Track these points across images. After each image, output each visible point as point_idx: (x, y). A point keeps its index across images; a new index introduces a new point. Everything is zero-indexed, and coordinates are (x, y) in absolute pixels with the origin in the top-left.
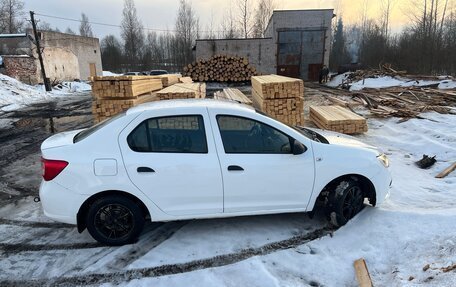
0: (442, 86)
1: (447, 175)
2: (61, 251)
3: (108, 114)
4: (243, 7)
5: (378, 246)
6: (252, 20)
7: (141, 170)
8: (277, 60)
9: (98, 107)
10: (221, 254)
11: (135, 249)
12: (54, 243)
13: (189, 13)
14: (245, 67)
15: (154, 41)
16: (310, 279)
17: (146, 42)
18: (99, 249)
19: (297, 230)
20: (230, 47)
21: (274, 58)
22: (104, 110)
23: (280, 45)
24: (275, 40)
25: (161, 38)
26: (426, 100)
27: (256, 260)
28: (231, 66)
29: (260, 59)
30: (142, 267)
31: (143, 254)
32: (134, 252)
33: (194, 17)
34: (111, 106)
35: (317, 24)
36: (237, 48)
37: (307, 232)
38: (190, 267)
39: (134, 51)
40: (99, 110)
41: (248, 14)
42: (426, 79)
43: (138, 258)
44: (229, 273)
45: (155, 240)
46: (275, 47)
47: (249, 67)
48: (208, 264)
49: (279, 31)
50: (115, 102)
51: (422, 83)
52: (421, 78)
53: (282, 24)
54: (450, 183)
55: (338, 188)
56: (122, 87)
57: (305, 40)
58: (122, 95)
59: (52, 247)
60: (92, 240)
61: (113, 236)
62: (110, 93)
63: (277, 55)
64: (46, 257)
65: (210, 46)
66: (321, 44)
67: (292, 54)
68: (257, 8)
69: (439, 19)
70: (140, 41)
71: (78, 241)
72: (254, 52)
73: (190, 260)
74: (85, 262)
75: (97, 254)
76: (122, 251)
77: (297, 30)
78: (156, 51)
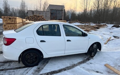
0: (91, 25)
1: (106, 43)
2: (12, 70)
3: (8, 28)
4: (40, 3)
5: (109, 60)
6: (42, 7)
7: (42, 41)
8: (51, 17)
9: (5, 26)
10: (67, 66)
11: (39, 67)
12: (8, 68)
13: (24, 3)
14: (43, 18)
15: (14, 10)
16: (96, 71)
17: (11, 10)
18: (26, 68)
19: (83, 58)
20: (38, 13)
21: (50, 17)
22: (7, 27)
23: (51, 14)
24: (50, 12)
25: (16, 9)
26: (90, 28)
27: (78, 67)
28: (39, 18)
29: (46, 17)
30: (45, 72)
31: (43, 68)
32: (39, 68)
33: (26, 5)
34: (9, 26)
35: (60, 9)
36: (40, 13)
37: (86, 58)
38: (60, 71)
39: (7, 12)
40: (5, 27)
41: (41, 5)
42: (87, 23)
43: (41, 70)
44: (73, 71)
45: (43, 64)
46: (50, 14)
47: (44, 18)
48: (65, 69)
49: (51, 10)
50: (11, 25)
51: (87, 24)
52: (86, 23)
53: (52, 8)
54: (108, 45)
55: (94, 46)
56: (13, 20)
57: (57, 13)
58: (13, 23)
59: (8, 69)
60: (23, 66)
61: (31, 64)
62: (9, 22)
63: (51, 16)
64: (7, 73)
65: (32, 12)
66: (61, 14)
67: (54, 16)
68: (44, 4)
69: (87, 10)
70: (9, 10)
71: (17, 67)
72: (44, 15)
73: (59, 69)
74: (23, 73)
75: (26, 70)
76: (35, 68)
77: (55, 10)
78: (14, 13)
